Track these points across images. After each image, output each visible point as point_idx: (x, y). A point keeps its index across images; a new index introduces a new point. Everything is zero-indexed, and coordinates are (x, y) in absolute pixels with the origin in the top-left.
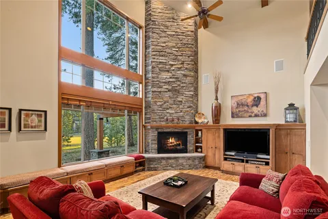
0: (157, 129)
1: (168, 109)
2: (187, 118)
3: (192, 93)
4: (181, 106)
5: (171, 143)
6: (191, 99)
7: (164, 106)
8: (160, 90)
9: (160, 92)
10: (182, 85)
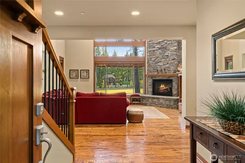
0: (152, 77)
1: (159, 62)
2: (172, 68)
3: (176, 48)
4: (168, 60)
5: (162, 88)
6: (175, 53)
7: (156, 61)
8: (153, 49)
9: (154, 51)
10: (168, 43)
